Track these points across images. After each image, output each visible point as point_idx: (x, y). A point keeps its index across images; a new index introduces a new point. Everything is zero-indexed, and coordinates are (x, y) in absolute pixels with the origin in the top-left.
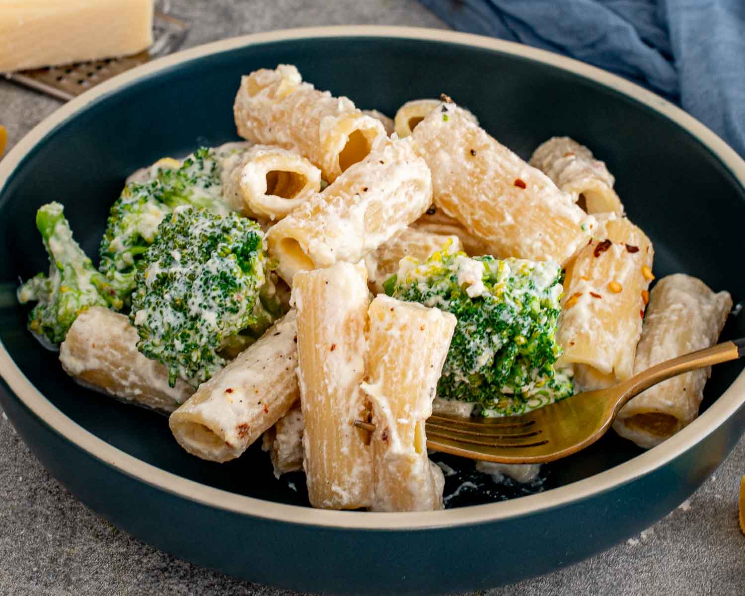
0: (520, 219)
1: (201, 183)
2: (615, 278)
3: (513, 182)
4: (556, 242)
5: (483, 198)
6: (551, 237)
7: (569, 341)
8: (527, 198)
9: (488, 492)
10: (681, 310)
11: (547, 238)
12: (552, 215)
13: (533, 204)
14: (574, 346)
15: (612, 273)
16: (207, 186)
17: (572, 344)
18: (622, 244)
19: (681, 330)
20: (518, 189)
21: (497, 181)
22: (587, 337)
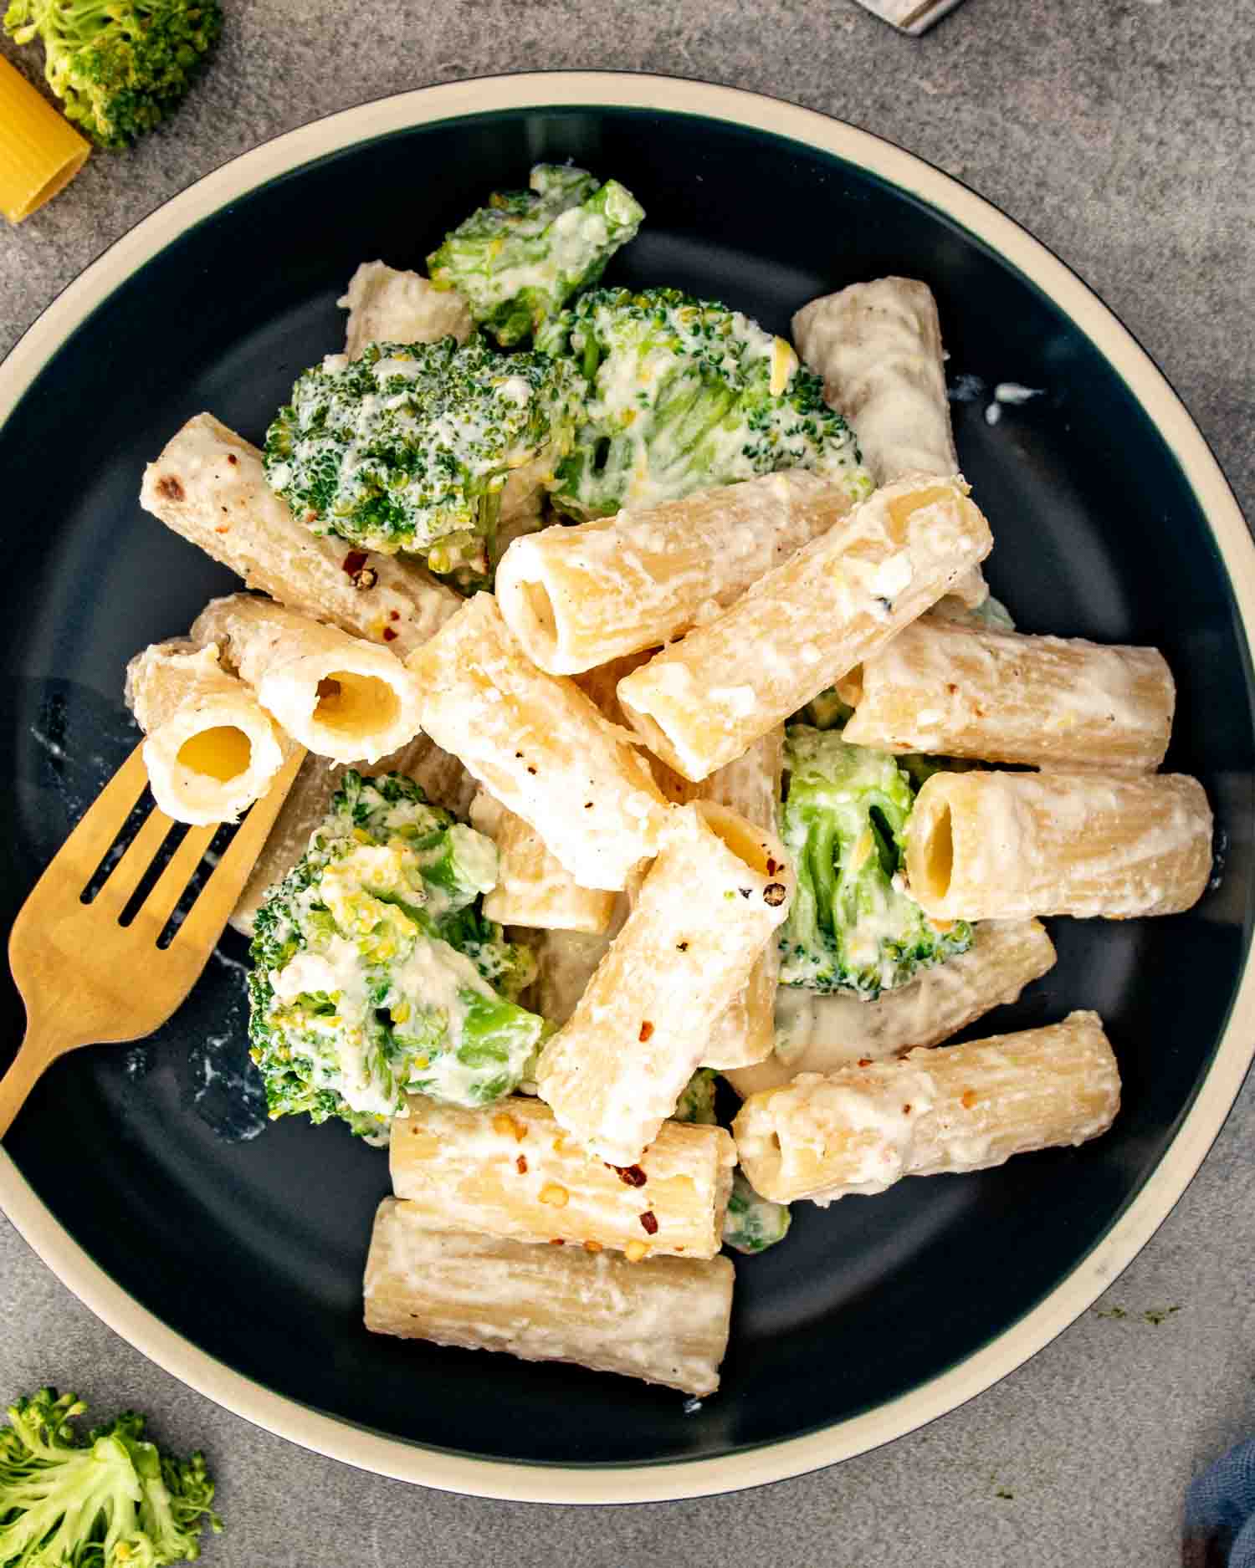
0: (599, 1033)
1: (755, 439)
2: (578, 1196)
3: (648, 1019)
4: (568, 1096)
5: (627, 968)
6: (575, 1088)
7: (420, 1126)
8: (627, 1044)
9: (236, 1009)
10: (609, 1308)
11: (574, 1081)
12: (606, 1088)
13: (619, 1054)
14: (410, 1134)
15: (589, 1191)
16: (746, 450)
17: (415, 1131)
18: (651, 1204)
19: (556, 1308)
20: (639, 1028)
21: (649, 991)
22: (434, 1155)
